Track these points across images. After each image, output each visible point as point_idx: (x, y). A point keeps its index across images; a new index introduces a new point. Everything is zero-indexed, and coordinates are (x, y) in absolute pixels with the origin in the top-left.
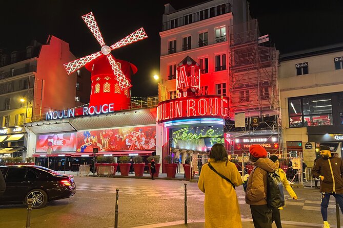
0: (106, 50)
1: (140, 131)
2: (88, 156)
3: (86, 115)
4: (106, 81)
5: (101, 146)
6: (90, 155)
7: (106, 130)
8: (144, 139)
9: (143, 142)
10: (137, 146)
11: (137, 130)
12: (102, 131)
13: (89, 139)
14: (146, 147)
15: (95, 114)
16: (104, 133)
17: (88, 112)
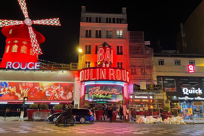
0: (28, 22)
1: (59, 86)
2: (6, 103)
3: (9, 68)
4: (23, 45)
5: (19, 95)
6: (8, 103)
7: (26, 83)
8: (62, 92)
9: (62, 94)
10: (56, 97)
11: (57, 85)
12: (22, 83)
13: (6, 89)
14: (64, 98)
15: (20, 69)
16: (24, 85)
17: (12, 66)
